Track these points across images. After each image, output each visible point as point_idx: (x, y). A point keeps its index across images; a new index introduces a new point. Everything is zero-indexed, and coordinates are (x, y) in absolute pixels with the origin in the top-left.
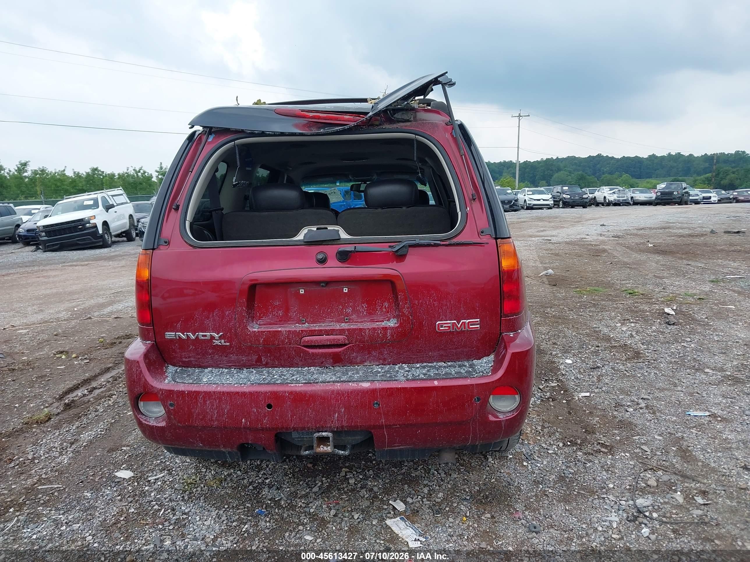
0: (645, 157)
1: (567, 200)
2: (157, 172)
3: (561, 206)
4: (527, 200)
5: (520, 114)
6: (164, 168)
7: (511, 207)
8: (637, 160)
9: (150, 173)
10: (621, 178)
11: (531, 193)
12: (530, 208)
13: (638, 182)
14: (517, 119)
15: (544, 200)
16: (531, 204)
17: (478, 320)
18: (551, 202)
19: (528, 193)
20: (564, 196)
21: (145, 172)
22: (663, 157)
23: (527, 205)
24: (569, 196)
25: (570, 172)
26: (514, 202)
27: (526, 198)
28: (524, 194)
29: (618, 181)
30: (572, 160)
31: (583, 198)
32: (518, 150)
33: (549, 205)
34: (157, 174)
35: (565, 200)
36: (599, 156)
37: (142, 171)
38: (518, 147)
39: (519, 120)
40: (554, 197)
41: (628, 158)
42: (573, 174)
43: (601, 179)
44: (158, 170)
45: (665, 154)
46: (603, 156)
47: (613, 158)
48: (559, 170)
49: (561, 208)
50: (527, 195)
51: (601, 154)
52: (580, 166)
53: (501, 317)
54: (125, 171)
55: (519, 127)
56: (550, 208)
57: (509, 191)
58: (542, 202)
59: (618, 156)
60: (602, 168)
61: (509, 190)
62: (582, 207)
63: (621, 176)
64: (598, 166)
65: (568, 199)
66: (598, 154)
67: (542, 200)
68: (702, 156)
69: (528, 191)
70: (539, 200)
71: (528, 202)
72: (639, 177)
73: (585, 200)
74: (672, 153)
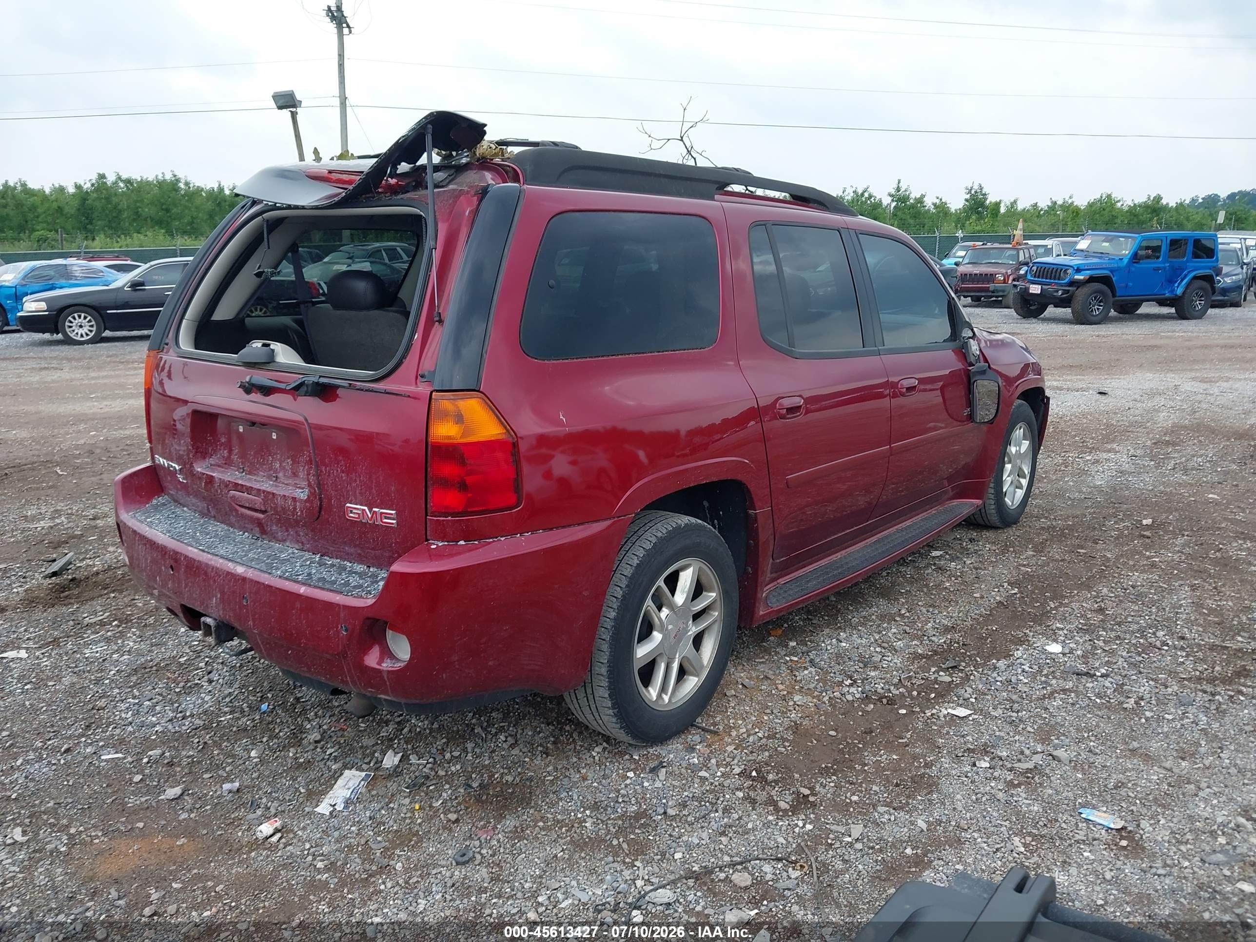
2: (890, 195)
6: (903, 189)
9: (878, 197)
17: (393, 512)
21: (870, 197)
34: (890, 199)
37: (866, 195)
44: (893, 192)
53: (427, 515)
54: (840, 194)
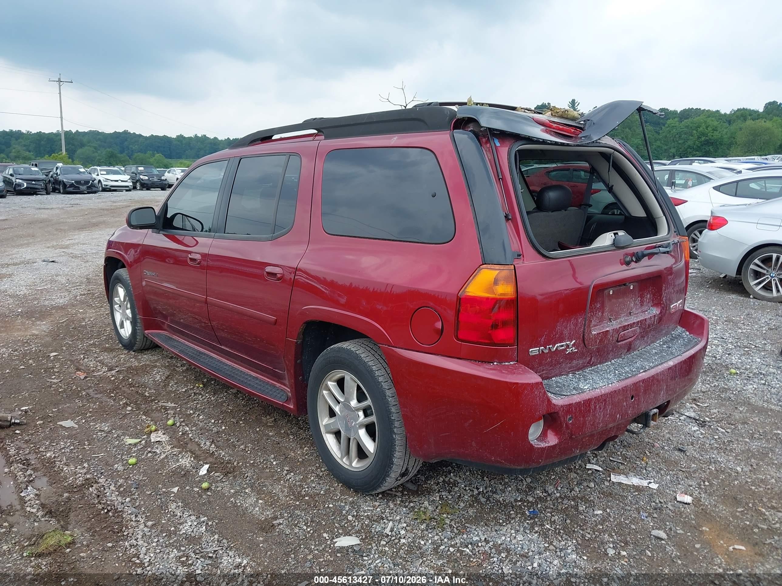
0: (173, 137)
1: (146, 182)
3: (138, 188)
4: (102, 181)
5: (59, 79)
7: (89, 188)
8: (165, 139)
10: (154, 158)
11: (105, 173)
12: (106, 189)
13: (171, 162)
14: (57, 84)
15: (122, 181)
16: (107, 185)
18: (130, 184)
19: (102, 173)
20: (142, 177)
22: (190, 138)
23: (103, 186)
24: (147, 178)
25: (95, 148)
26: (92, 183)
27: (100, 178)
28: (96, 174)
29: (152, 160)
30: (95, 135)
31: (161, 180)
32: (62, 120)
33: (128, 187)
35: (142, 182)
36: (126, 132)
38: (62, 118)
39: (60, 86)
40: (132, 178)
41: (157, 137)
42: (99, 150)
43: (134, 157)
45: (192, 135)
46: (130, 133)
47: (140, 136)
48: (82, 145)
49: (139, 190)
50: (101, 174)
51: (127, 131)
52: (105, 142)
55: (60, 93)
56: (130, 190)
57: (82, 170)
58: (120, 184)
59: (147, 134)
60: (131, 146)
61: (81, 168)
62: (160, 189)
63: (154, 156)
64: (126, 143)
65: (146, 180)
66: (125, 131)
67: (120, 181)
68: (225, 140)
69: (101, 170)
70: (117, 181)
71: (104, 183)
72: (170, 157)
73: (164, 182)
74: (198, 135)
